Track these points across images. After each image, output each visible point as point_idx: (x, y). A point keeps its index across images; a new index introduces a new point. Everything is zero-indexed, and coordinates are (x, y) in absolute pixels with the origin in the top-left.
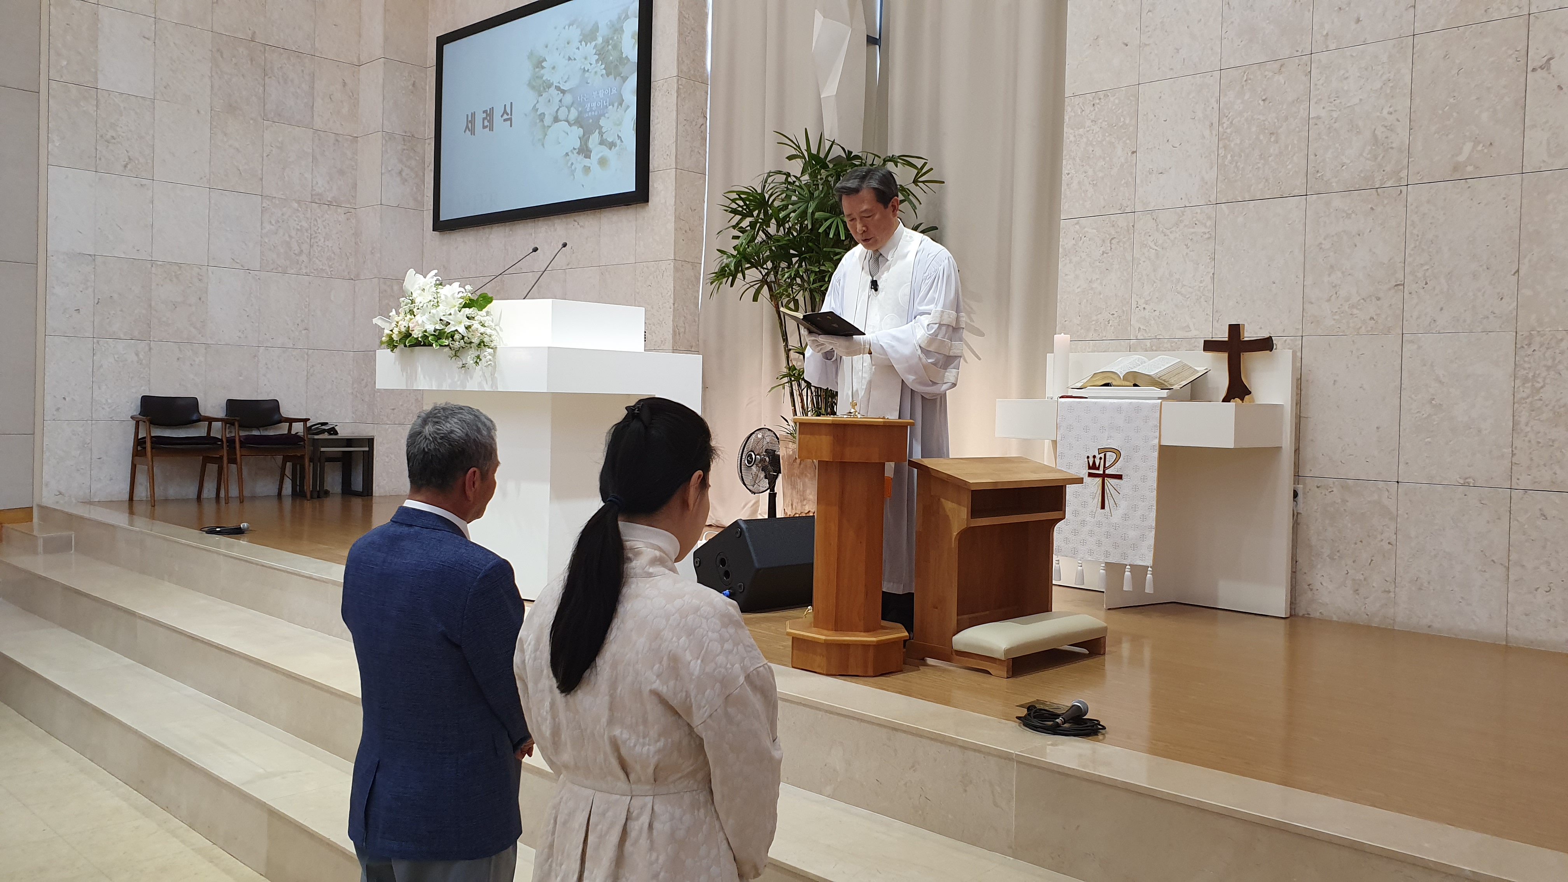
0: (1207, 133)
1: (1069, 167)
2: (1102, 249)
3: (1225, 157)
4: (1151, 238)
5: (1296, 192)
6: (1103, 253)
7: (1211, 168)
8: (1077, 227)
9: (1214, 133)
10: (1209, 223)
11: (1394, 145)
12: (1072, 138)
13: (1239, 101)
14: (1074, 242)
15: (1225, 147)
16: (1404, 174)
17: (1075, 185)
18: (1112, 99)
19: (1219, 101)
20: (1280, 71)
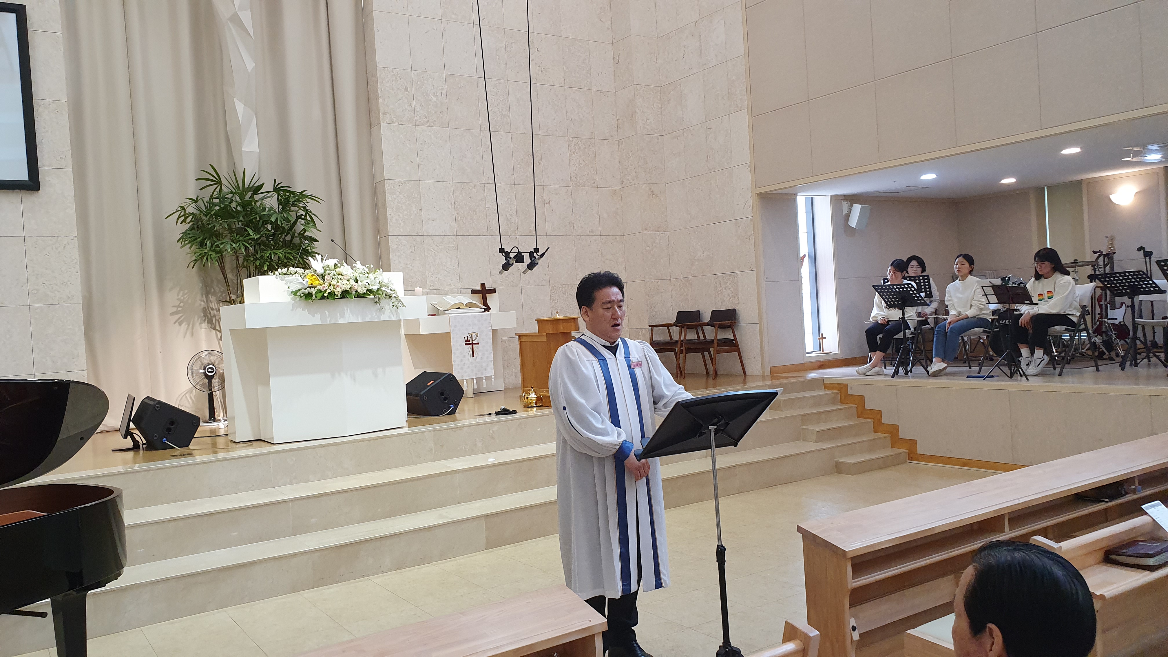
0: (450, 207)
1: (390, 211)
2: (411, 250)
3: (458, 217)
4: (432, 247)
5: (484, 234)
6: (411, 252)
7: (453, 221)
8: (397, 239)
9: (453, 207)
10: (454, 243)
11: (513, 221)
12: (390, 199)
13: (461, 196)
14: (396, 246)
15: (458, 213)
16: (517, 232)
17: (394, 220)
18: (408, 185)
19: (453, 195)
20: (474, 188)
